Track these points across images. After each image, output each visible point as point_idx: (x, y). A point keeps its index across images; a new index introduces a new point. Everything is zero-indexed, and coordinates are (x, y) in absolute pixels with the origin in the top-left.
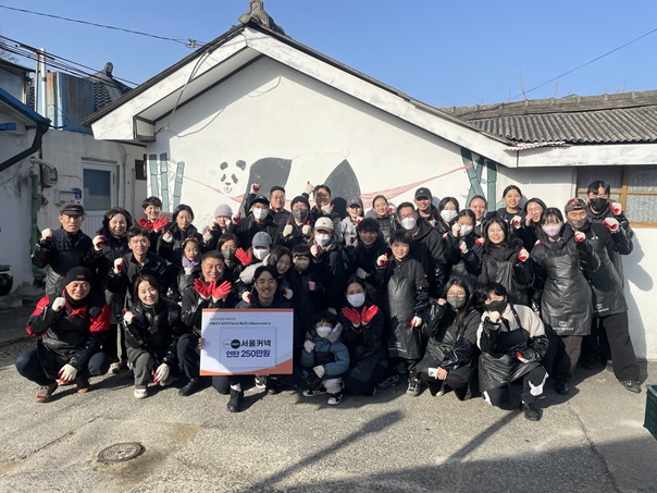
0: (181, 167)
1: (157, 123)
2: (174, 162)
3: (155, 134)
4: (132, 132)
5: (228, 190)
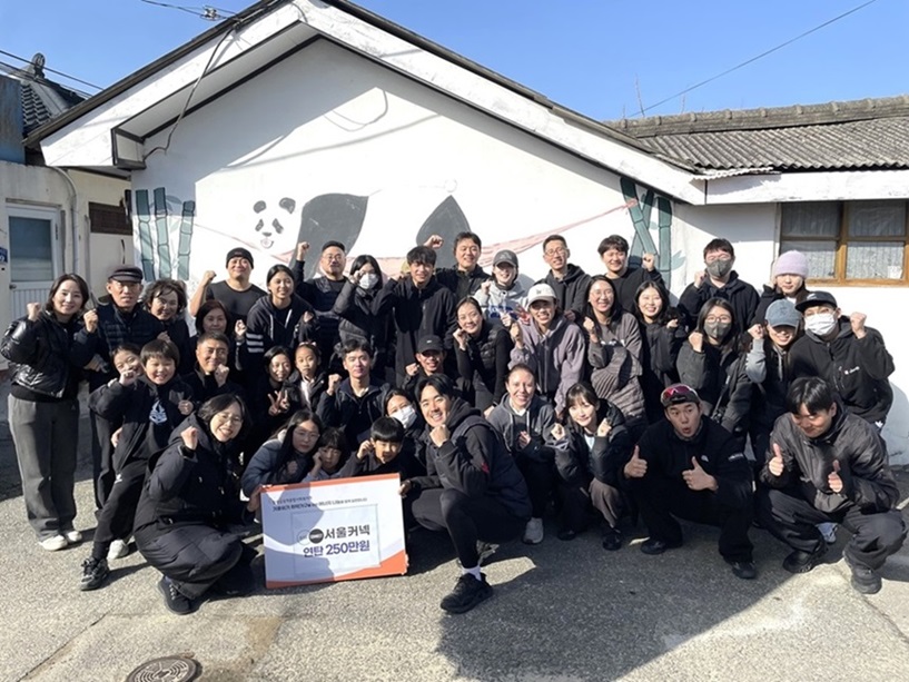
0: (189, 208)
1: (147, 140)
2: (178, 201)
3: (145, 158)
4: (110, 154)
5: (266, 243)
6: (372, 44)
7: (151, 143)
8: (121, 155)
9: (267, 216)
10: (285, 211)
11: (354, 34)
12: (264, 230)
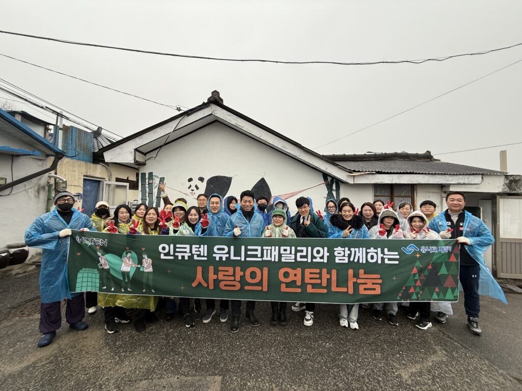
0: (162, 180)
1: (147, 154)
2: (158, 177)
3: (146, 161)
4: (133, 158)
5: (192, 193)
6: (239, 124)
7: (148, 156)
8: (137, 159)
9: (193, 183)
10: (200, 182)
11: (232, 119)
12: (191, 188)
